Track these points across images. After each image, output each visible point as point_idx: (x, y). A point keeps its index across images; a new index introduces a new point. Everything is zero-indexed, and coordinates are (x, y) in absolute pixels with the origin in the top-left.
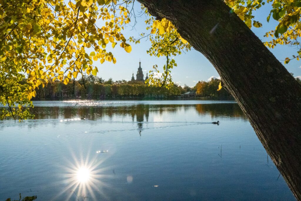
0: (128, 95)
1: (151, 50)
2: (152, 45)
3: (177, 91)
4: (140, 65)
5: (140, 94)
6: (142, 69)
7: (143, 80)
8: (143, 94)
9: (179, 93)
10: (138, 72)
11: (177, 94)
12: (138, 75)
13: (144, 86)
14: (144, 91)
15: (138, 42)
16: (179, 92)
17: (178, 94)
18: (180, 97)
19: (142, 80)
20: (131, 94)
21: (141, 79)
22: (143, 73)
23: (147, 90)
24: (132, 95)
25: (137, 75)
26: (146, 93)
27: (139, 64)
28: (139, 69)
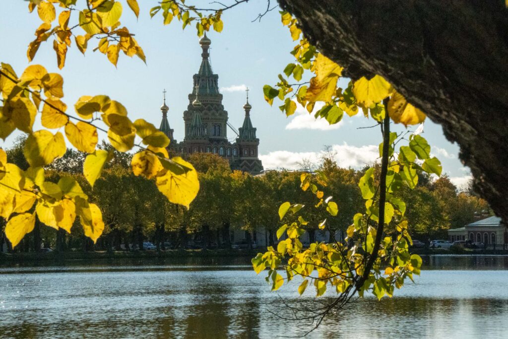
0: (138, 236)
1: (290, 80)
2: (294, 53)
3: (426, 208)
4: (205, 55)
5: (206, 227)
6: (216, 77)
7: (226, 141)
8: (227, 226)
9: (441, 218)
10: (191, 97)
11: (429, 228)
12: (196, 114)
13: (229, 179)
14: (232, 211)
15: (211, 27)
16: (436, 214)
17: (434, 224)
18: (446, 245)
19: (218, 141)
20: (151, 225)
21: (211, 141)
22: (223, 103)
23: (248, 204)
24: (160, 235)
25: (187, 116)
26: (239, 220)
27: (201, 51)
28: (197, 78)
